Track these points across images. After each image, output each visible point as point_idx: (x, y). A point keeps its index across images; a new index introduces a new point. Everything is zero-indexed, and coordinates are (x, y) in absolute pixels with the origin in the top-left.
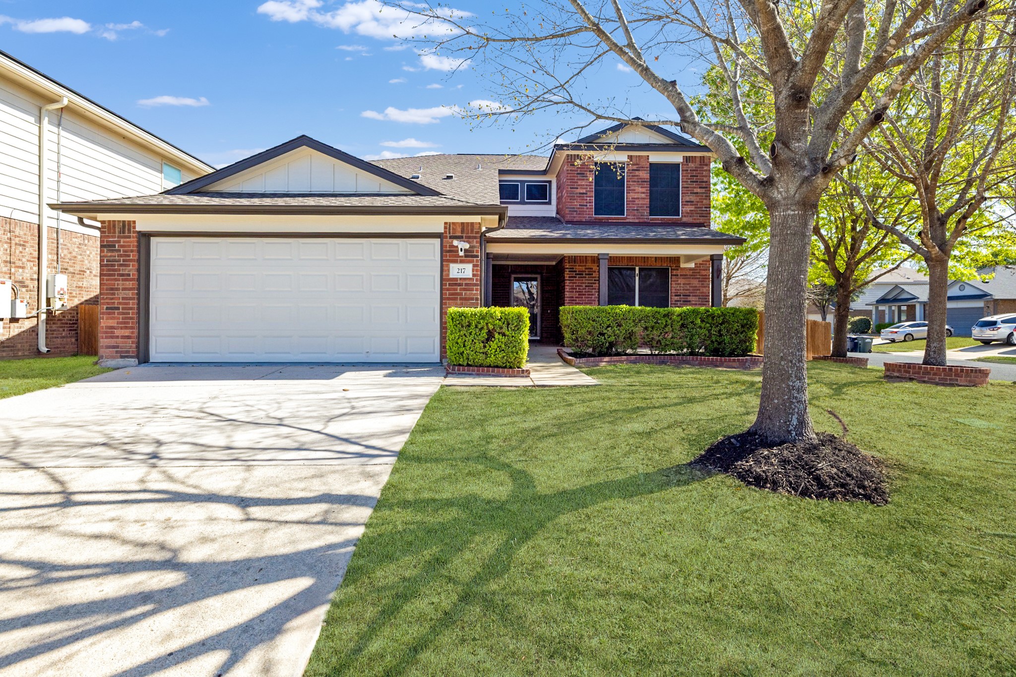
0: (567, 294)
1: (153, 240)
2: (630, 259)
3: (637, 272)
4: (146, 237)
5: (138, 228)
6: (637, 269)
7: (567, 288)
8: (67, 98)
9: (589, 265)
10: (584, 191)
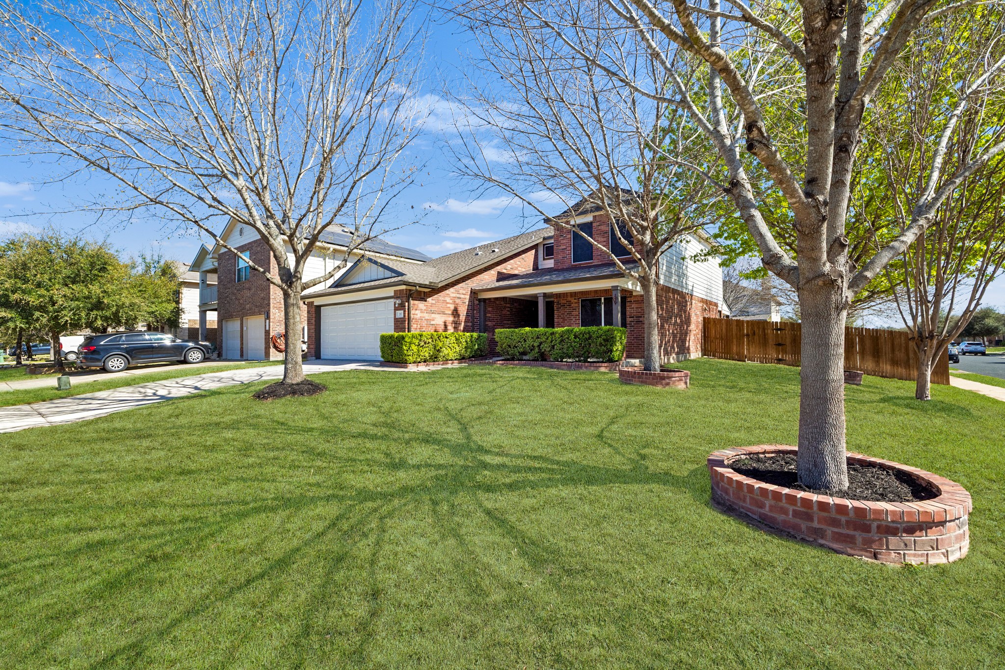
0: (556, 320)
1: (322, 308)
2: (596, 292)
3: (603, 301)
4: (319, 308)
5: (315, 304)
6: (603, 299)
7: (556, 316)
8: (332, 247)
9: (569, 299)
10: (565, 247)
